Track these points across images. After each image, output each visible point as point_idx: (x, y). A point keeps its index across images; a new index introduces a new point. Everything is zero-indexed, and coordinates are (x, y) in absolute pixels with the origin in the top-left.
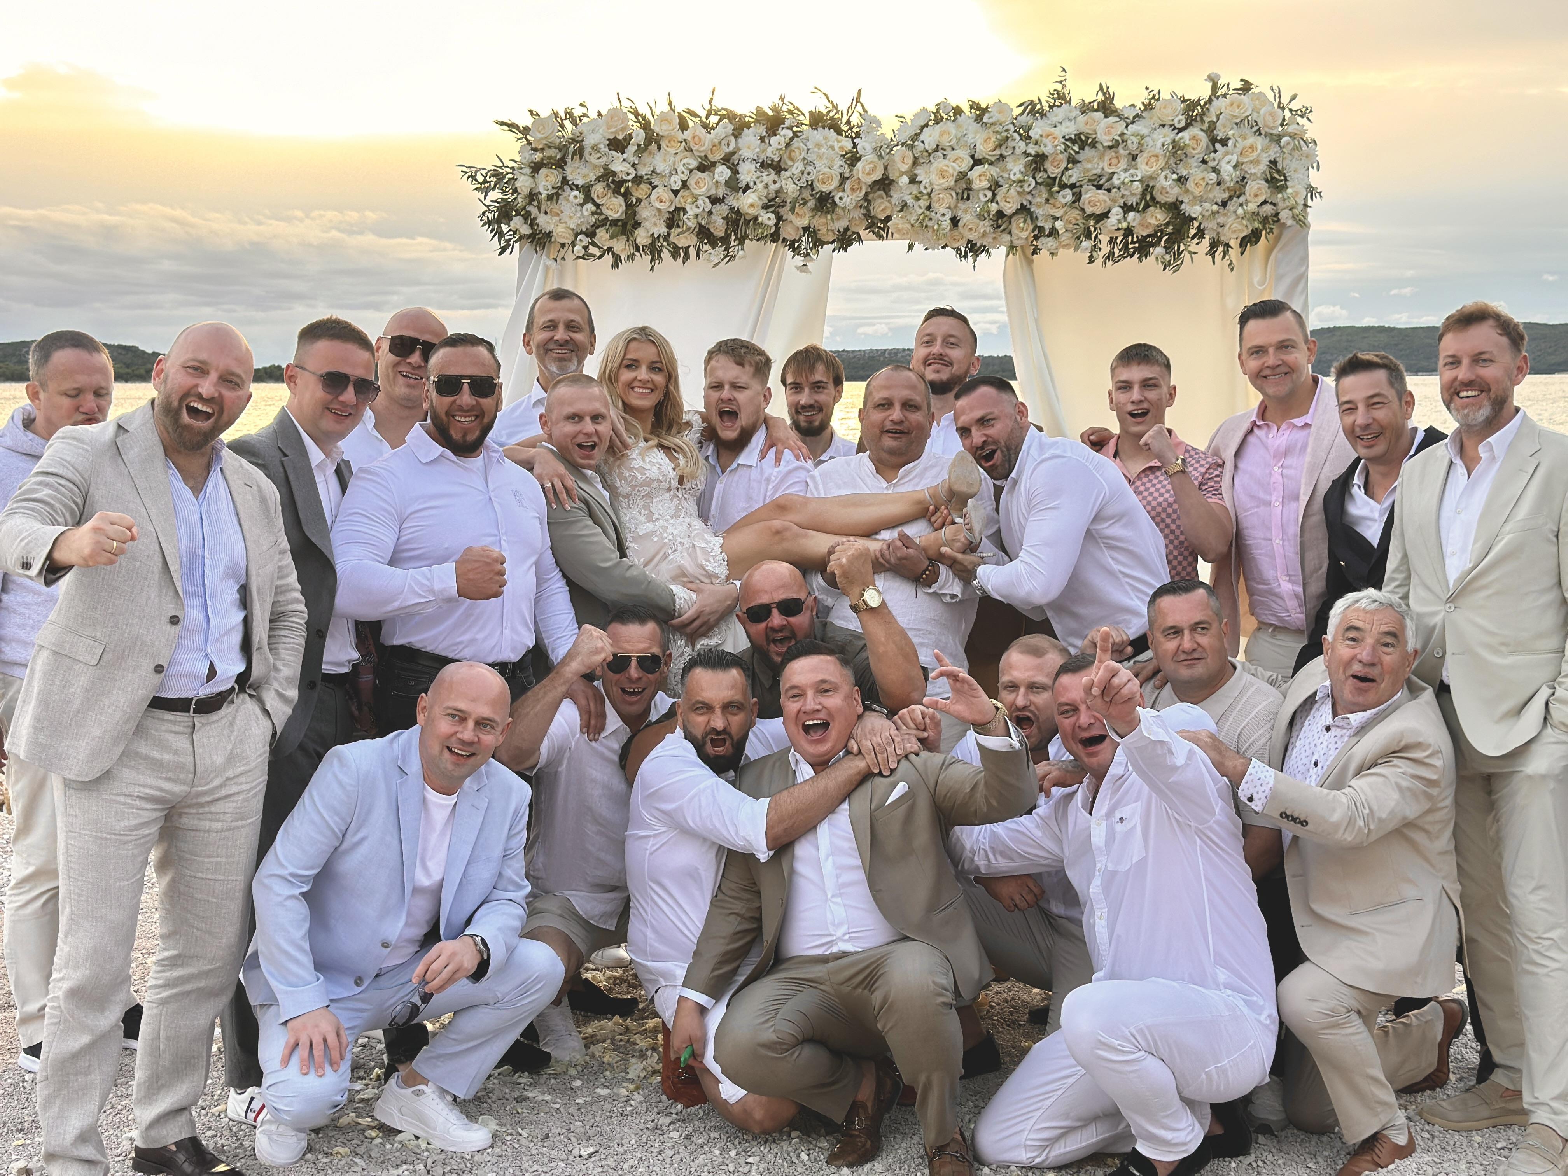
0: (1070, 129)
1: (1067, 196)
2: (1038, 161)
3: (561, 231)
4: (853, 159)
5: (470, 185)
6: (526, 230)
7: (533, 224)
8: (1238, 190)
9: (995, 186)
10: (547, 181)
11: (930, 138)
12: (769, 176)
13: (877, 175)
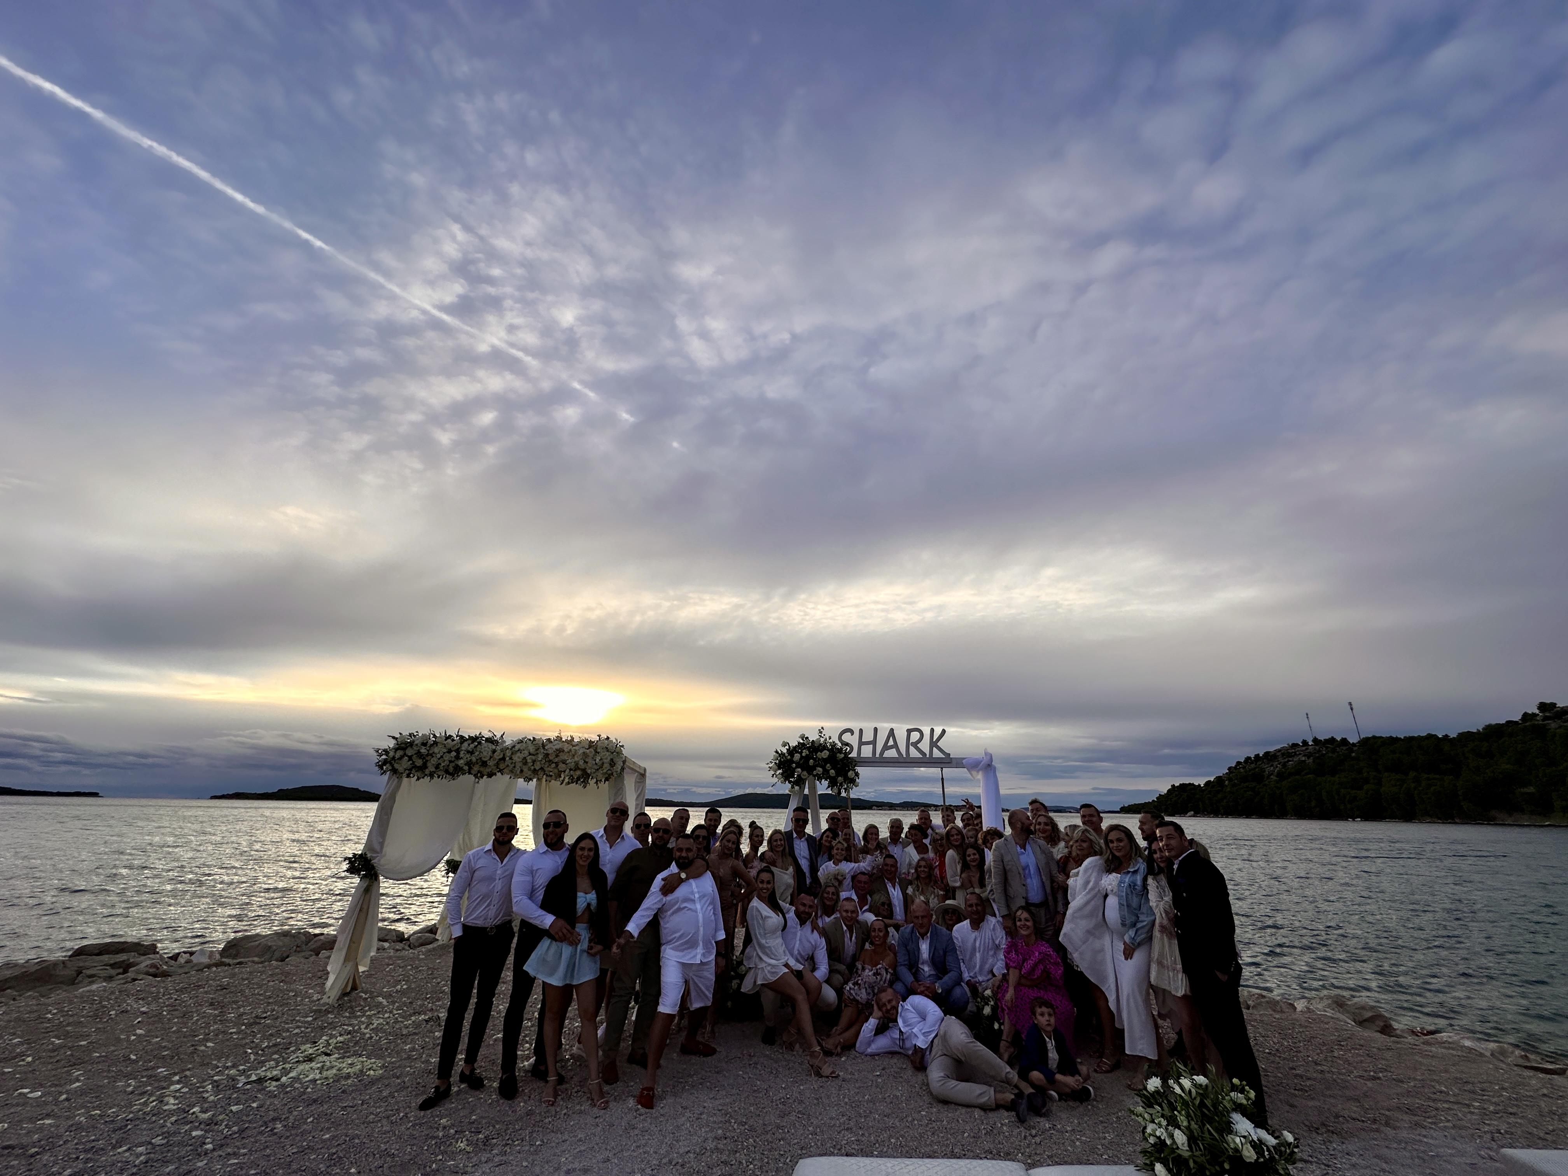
0: (558, 747)
1: (553, 765)
2: (547, 755)
3: (401, 769)
4: (494, 751)
5: (376, 754)
6: (390, 768)
7: (393, 766)
8: (601, 767)
9: (534, 762)
10: (399, 753)
11: (517, 748)
12: (468, 756)
13: (501, 756)
